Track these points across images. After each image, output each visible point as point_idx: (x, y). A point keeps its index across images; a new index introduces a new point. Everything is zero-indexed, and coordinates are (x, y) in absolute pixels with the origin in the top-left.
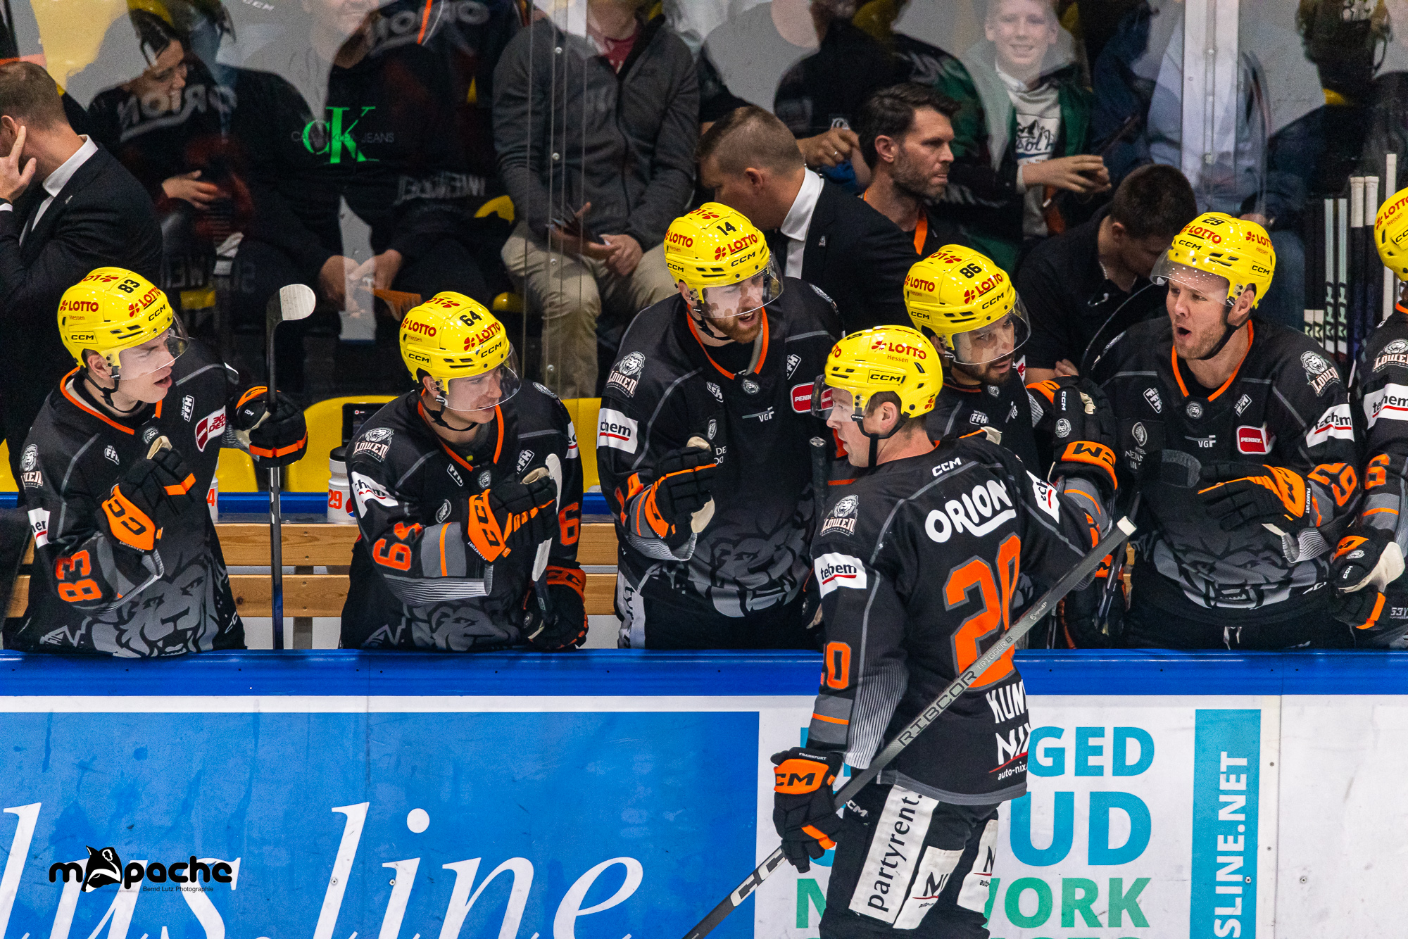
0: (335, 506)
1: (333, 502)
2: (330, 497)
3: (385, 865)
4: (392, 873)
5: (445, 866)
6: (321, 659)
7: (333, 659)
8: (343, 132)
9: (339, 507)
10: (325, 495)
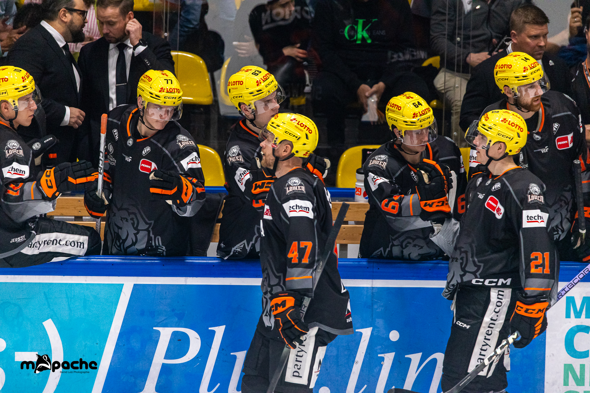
0: (358, 194)
1: (357, 193)
2: (356, 190)
3: (379, 355)
4: (383, 359)
5: (406, 356)
6: (352, 263)
7: (357, 263)
8: (363, 30)
9: (360, 195)
10: (354, 189)
